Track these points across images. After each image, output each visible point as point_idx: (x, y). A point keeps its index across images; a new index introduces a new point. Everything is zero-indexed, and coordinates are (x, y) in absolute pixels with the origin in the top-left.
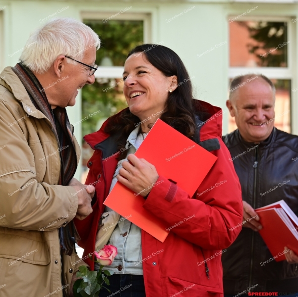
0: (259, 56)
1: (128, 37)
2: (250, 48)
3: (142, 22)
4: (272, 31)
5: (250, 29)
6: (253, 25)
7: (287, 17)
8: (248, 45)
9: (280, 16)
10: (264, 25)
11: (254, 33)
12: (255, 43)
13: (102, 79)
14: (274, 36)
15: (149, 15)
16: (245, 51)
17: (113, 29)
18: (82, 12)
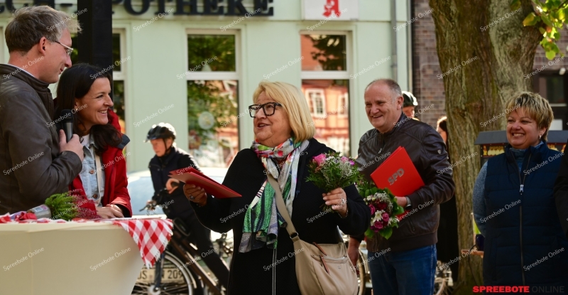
0: (321, 62)
1: (220, 47)
2: (314, 55)
3: (234, 36)
4: (331, 42)
5: (313, 40)
6: (316, 37)
7: (345, 31)
8: (312, 53)
9: (340, 31)
10: (324, 37)
11: (316, 43)
12: (317, 51)
13: (199, 81)
14: (332, 45)
15: (239, 30)
16: (310, 57)
17: (208, 41)
18: (187, 29)
